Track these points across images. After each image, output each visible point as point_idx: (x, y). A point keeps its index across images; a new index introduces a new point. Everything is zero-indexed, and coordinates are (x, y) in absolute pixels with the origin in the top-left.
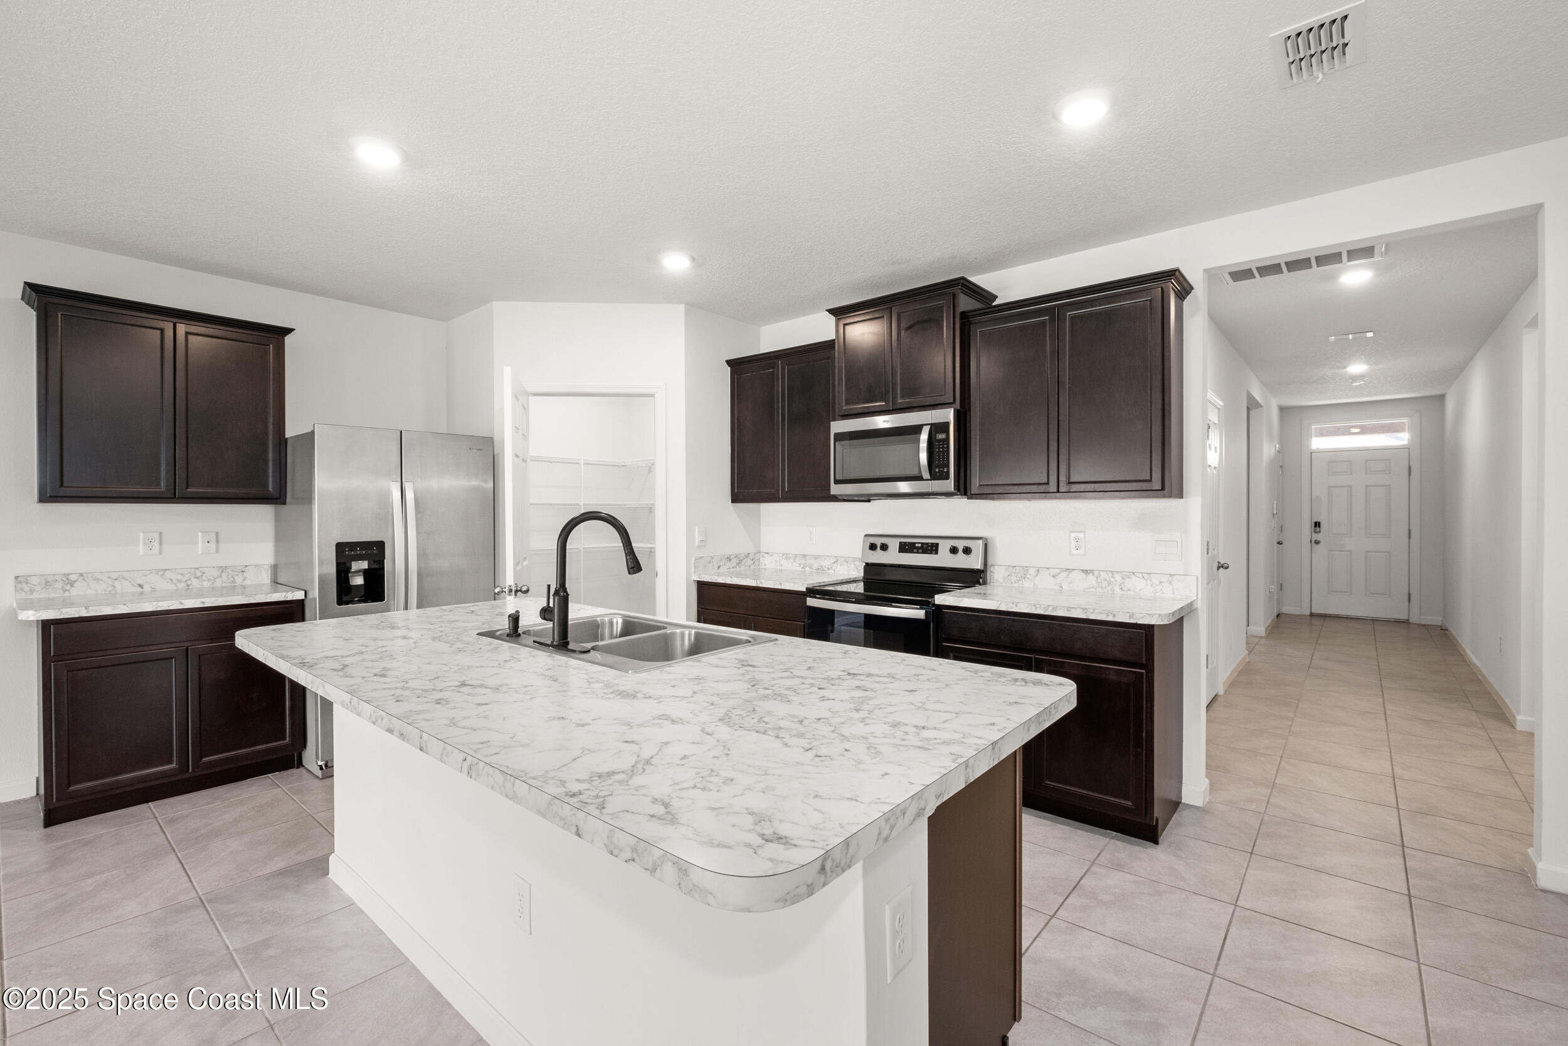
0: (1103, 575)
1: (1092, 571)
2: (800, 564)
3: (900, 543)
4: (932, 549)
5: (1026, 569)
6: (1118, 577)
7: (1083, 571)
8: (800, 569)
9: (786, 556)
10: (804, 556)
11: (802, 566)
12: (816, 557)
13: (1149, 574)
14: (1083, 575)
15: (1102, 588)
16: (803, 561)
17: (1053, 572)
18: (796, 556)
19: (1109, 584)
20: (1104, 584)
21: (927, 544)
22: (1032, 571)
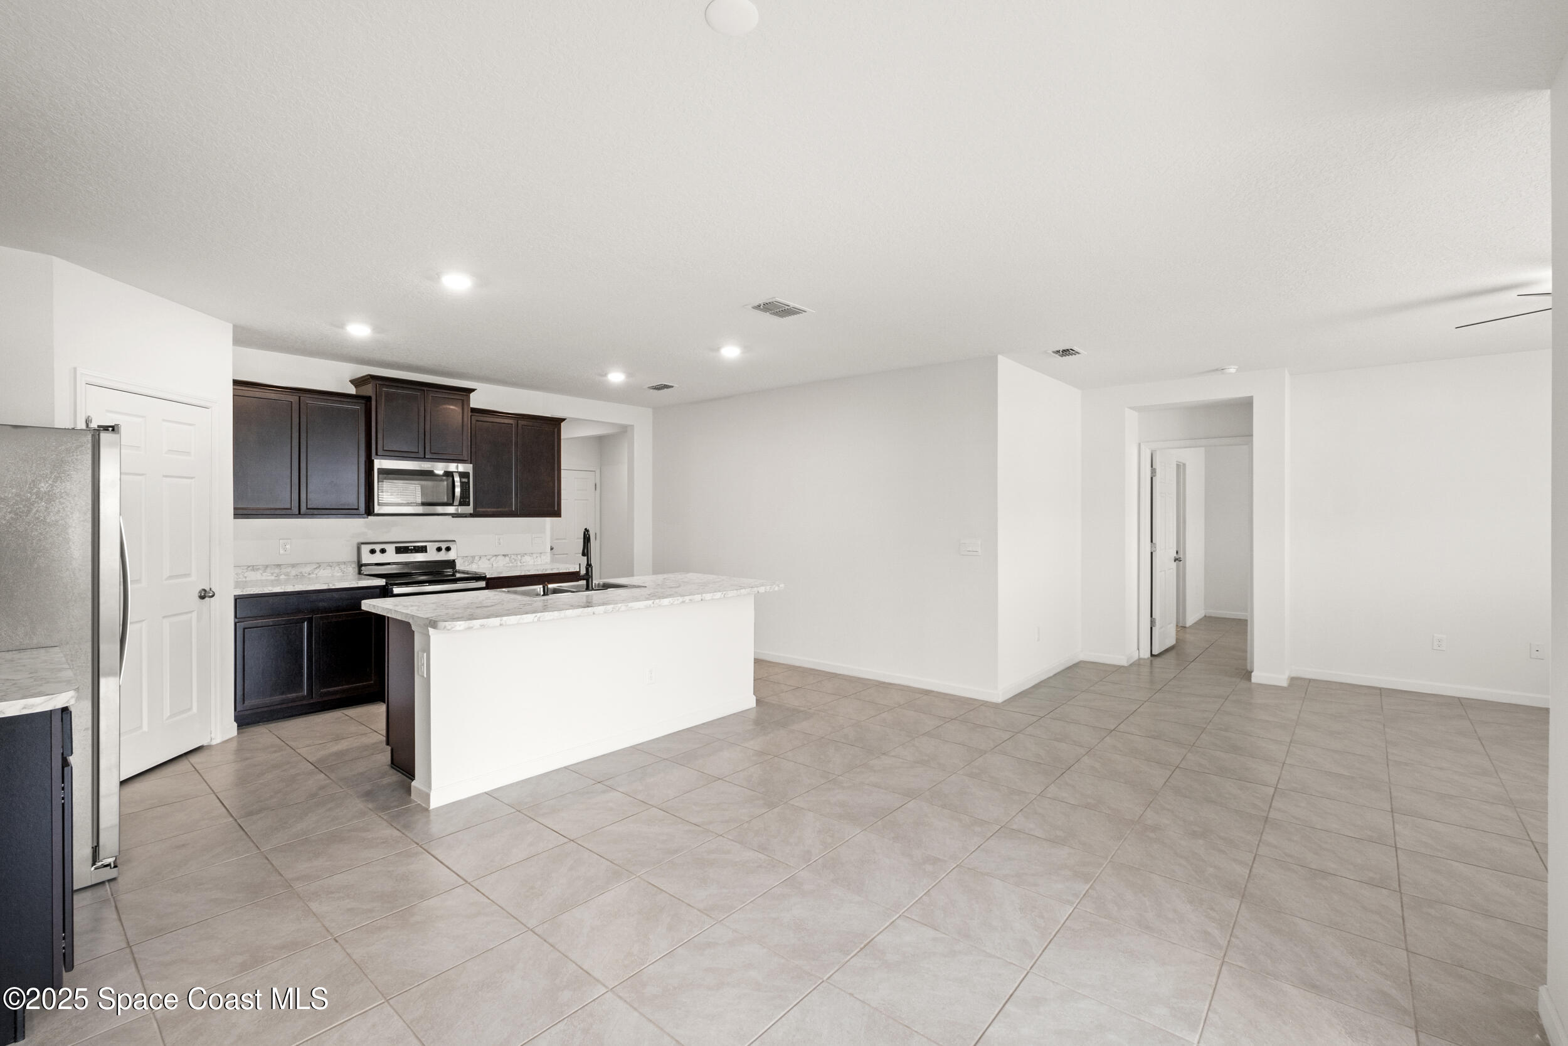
0: (513, 557)
1: (508, 555)
2: (272, 574)
3: (396, 547)
4: (423, 550)
5: (473, 557)
6: (519, 557)
7: (503, 555)
8: (273, 578)
9: (254, 568)
10: (279, 566)
11: (275, 575)
12: (293, 566)
13: (532, 554)
14: (503, 557)
15: (512, 563)
16: (277, 571)
17: (488, 557)
18: (267, 566)
19: (515, 561)
20: (513, 561)
21: (418, 546)
22: (477, 558)
